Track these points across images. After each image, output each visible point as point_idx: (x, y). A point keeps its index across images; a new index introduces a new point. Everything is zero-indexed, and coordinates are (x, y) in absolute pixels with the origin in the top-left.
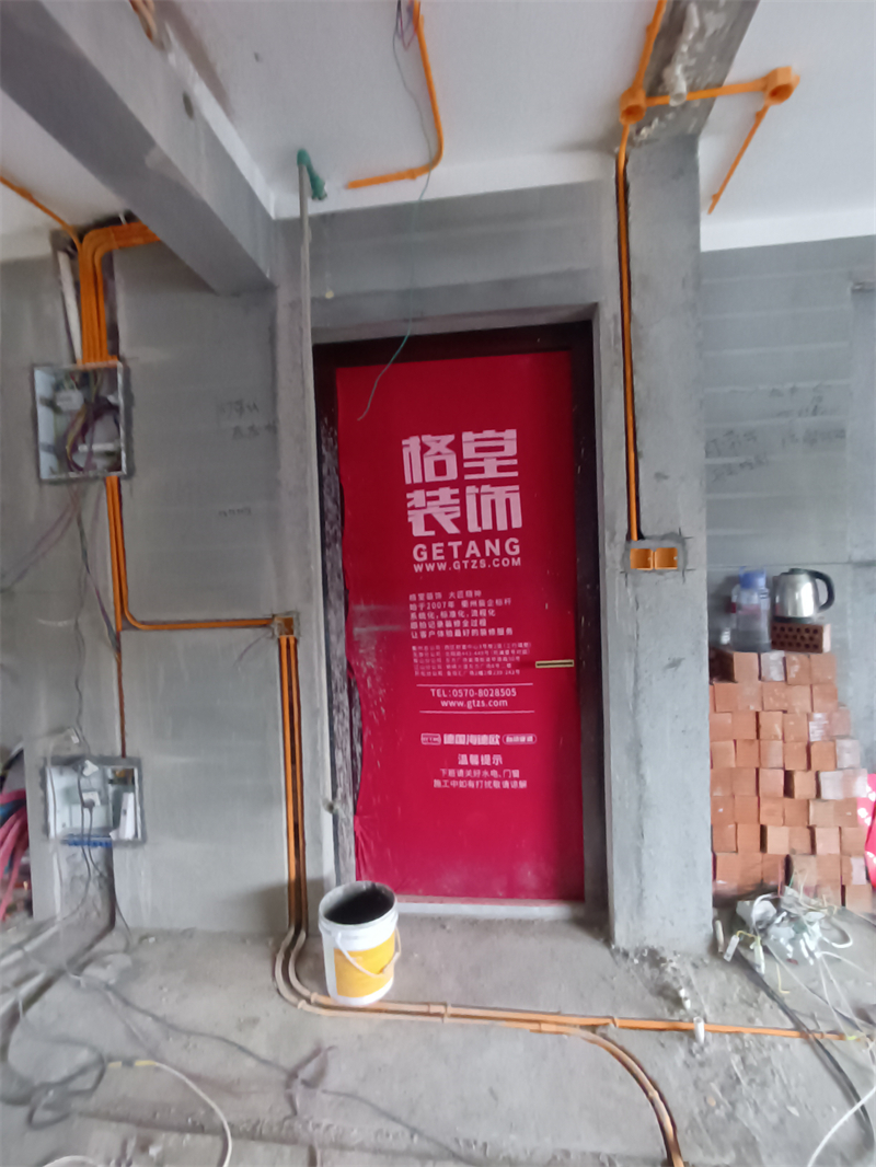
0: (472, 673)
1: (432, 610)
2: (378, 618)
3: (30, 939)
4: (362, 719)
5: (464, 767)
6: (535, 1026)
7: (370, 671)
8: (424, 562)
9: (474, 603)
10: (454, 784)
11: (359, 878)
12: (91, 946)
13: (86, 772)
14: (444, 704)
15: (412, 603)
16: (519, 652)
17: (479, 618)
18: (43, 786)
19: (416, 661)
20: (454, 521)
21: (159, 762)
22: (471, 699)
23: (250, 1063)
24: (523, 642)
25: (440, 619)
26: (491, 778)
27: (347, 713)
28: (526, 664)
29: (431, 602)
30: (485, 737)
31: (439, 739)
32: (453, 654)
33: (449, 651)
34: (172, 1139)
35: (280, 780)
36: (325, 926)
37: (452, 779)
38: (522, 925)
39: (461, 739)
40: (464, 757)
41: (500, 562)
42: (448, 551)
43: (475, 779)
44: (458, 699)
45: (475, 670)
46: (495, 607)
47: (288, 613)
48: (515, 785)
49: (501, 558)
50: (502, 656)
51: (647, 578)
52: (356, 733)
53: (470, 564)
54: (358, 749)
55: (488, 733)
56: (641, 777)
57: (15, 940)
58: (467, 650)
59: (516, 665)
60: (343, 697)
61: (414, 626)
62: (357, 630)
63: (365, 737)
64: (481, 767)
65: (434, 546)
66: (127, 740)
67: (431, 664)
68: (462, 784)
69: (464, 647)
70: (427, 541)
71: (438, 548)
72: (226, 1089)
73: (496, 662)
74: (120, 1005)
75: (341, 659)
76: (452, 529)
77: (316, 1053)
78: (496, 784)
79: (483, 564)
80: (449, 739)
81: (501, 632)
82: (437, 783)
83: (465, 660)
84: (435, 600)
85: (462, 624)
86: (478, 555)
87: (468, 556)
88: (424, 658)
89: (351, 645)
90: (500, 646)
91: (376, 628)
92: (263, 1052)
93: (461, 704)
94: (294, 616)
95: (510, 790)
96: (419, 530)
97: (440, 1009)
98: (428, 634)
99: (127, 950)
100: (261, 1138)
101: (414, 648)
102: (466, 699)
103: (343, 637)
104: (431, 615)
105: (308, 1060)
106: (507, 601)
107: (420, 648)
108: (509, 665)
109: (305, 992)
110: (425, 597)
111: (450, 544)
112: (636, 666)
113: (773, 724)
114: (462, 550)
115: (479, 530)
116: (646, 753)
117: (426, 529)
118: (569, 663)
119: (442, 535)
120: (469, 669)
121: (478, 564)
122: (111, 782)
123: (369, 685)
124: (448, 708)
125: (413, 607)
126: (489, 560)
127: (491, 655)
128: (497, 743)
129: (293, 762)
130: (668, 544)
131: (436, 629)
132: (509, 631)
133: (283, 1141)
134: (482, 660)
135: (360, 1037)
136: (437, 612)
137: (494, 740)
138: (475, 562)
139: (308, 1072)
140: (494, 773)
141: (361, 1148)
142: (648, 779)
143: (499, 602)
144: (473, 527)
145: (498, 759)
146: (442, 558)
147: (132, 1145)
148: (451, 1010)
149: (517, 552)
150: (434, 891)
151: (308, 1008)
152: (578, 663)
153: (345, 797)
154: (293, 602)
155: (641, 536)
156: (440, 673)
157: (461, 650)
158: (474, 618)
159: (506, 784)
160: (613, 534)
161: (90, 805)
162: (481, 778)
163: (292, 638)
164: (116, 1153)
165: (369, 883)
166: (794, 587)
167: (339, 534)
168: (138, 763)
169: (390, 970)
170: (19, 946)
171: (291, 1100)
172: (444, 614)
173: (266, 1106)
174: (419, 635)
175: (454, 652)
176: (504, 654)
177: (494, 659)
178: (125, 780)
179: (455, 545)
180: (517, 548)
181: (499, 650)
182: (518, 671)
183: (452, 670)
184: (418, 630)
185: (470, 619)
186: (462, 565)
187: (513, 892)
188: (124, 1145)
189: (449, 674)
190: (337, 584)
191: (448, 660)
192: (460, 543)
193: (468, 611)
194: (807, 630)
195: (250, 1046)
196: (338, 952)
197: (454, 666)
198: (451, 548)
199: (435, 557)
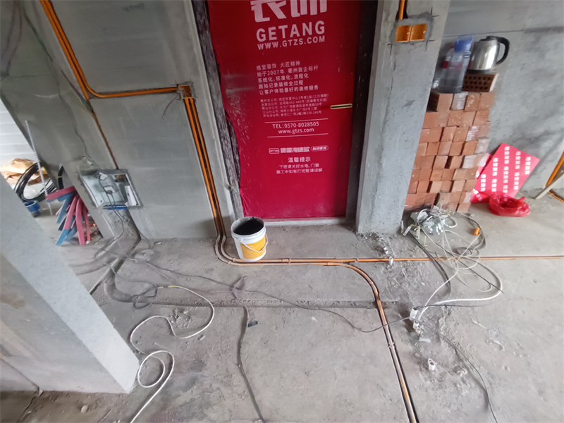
0: (295, 114)
1: (271, 76)
2: (238, 83)
3: (106, 246)
4: (237, 143)
5: (291, 164)
6: (325, 264)
7: (238, 115)
8: (264, 42)
9: (295, 70)
10: (287, 171)
11: (245, 215)
12: (134, 247)
13: (101, 178)
14: (280, 132)
15: (259, 71)
16: (321, 100)
17: (299, 79)
18: (83, 185)
19: (263, 108)
20: (282, 8)
21: (136, 170)
22: (294, 129)
23: (214, 283)
24: (324, 94)
25: (276, 81)
26: (305, 168)
27: (229, 140)
28: (325, 107)
29: (270, 70)
30: (302, 148)
31: (278, 151)
32: (284, 103)
33: (282, 101)
34: (191, 308)
35: (201, 175)
36: (234, 236)
37: (285, 169)
38: (318, 227)
39: (289, 150)
40: (291, 159)
41: (312, 40)
42: (279, 32)
43: (297, 169)
44: (288, 129)
45: (297, 112)
46: (308, 72)
47: (186, 83)
48: (316, 170)
49: (312, 36)
50: (311, 103)
51: (404, 47)
52: (235, 150)
53: (293, 42)
54: (237, 158)
55: (303, 147)
56: (380, 165)
57: (100, 247)
58: (292, 100)
59: (319, 108)
60: (226, 131)
61: (261, 86)
62: (228, 91)
63: (240, 151)
64: (300, 163)
65: (270, 29)
66: (116, 160)
67: (272, 110)
68: (290, 171)
69: (290, 99)
70: (265, 25)
71: (272, 31)
72: (207, 292)
73: (309, 107)
74: (154, 268)
75: (221, 109)
76: (281, 15)
77: (239, 279)
78: (307, 171)
79: (301, 42)
80: (283, 150)
81: (311, 88)
82: (278, 172)
83: (291, 106)
84: (272, 69)
85: (289, 84)
86: (298, 35)
87: (291, 36)
88: (268, 106)
89: (226, 100)
90: (310, 97)
91: (239, 89)
92: (218, 280)
93: (289, 131)
94: (190, 85)
95: (314, 173)
96: (259, 17)
97: (287, 260)
98: (269, 92)
99: (150, 248)
100: (225, 306)
101: (262, 101)
102: (291, 129)
103: (221, 96)
104: (270, 79)
105: (237, 281)
106: (316, 67)
107: (265, 100)
108: (315, 108)
109: (231, 258)
110: (266, 67)
111: (280, 27)
112: (388, 106)
113: (450, 133)
114: (288, 31)
115: (298, 15)
116: (385, 152)
117: (264, 17)
118: (350, 105)
119: (275, 21)
120: (293, 112)
121: (298, 42)
122: (116, 181)
123: (239, 124)
124: (283, 134)
125: (259, 74)
126: (305, 39)
127: (305, 103)
128: (308, 151)
129: (206, 167)
130: (422, 21)
131: (274, 88)
132: (316, 87)
133: (233, 306)
134: (300, 106)
135: (256, 272)
136: (274, 77)
137: (306, 149)
138: (296, 40)
139: (238, 285)
140: (306, 166)
141: (263, 306)
142: (384, 165)
143: (310, 69)
144: (295, 14)
145: (308, 159)
146: (275, 38)
147: (176, 311)
148: (291, 261)
149: (323, 32)
150: (279, 217)
151: (232, 264)
152: (354, 106)
153: (234, 181)
154: (188, 76)
155: (405, 16)
156: (277, 115)
157: (289, 101)
158: (296, 80)
159: (312, 170)
160: (388, 15)
161: (110, 192)
162: (300, 168)
163: (191, 98)
164: (172, 314)
165: (251, 217)
166: (486, 49)
167: (207, 23)
168: (126, 171)
169: (265, 249)
170: (103, 249)
171: (233, 294)
172: (278, 78)
173: (225, 296)
174: (264, 92)
175: (285, 101)
176: (313, 102)
177: (307, 105)
178: (123, 180)
179: (283, 28)
180: (322, 28)
181: (310, 99)
182: (320, 112)
183: (283, 113)
184: (264, 89)
185: (293, 80)
186: (288, 43)
187: (314, 215)
188: (174, 311)
189: (282, 115)
190: (212, 61)
191: (281, 107)
192: (286, 26)
193: (292, 75)
194: (484, 78)
195: (212, 278)
196: (242, 245)
197: (285, 110)
198: (281, 30)
199: (271, 38)
